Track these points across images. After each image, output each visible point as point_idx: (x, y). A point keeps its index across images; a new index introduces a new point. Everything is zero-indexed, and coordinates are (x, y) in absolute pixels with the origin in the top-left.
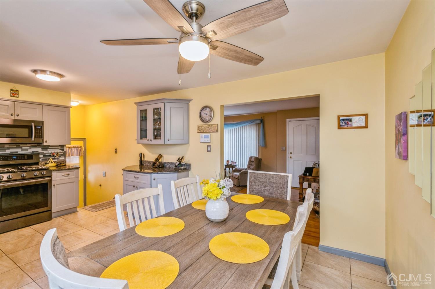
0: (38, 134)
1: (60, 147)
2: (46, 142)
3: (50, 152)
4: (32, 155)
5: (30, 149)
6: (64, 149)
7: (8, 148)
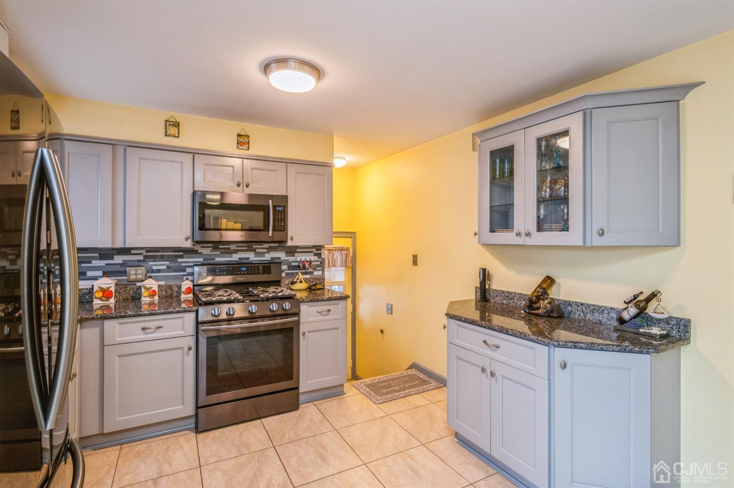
0: (278, 222)
1: (314, 250)
2: (292, 239)
3: (298, 259)
4: (270, 266)
7: (235, 250)
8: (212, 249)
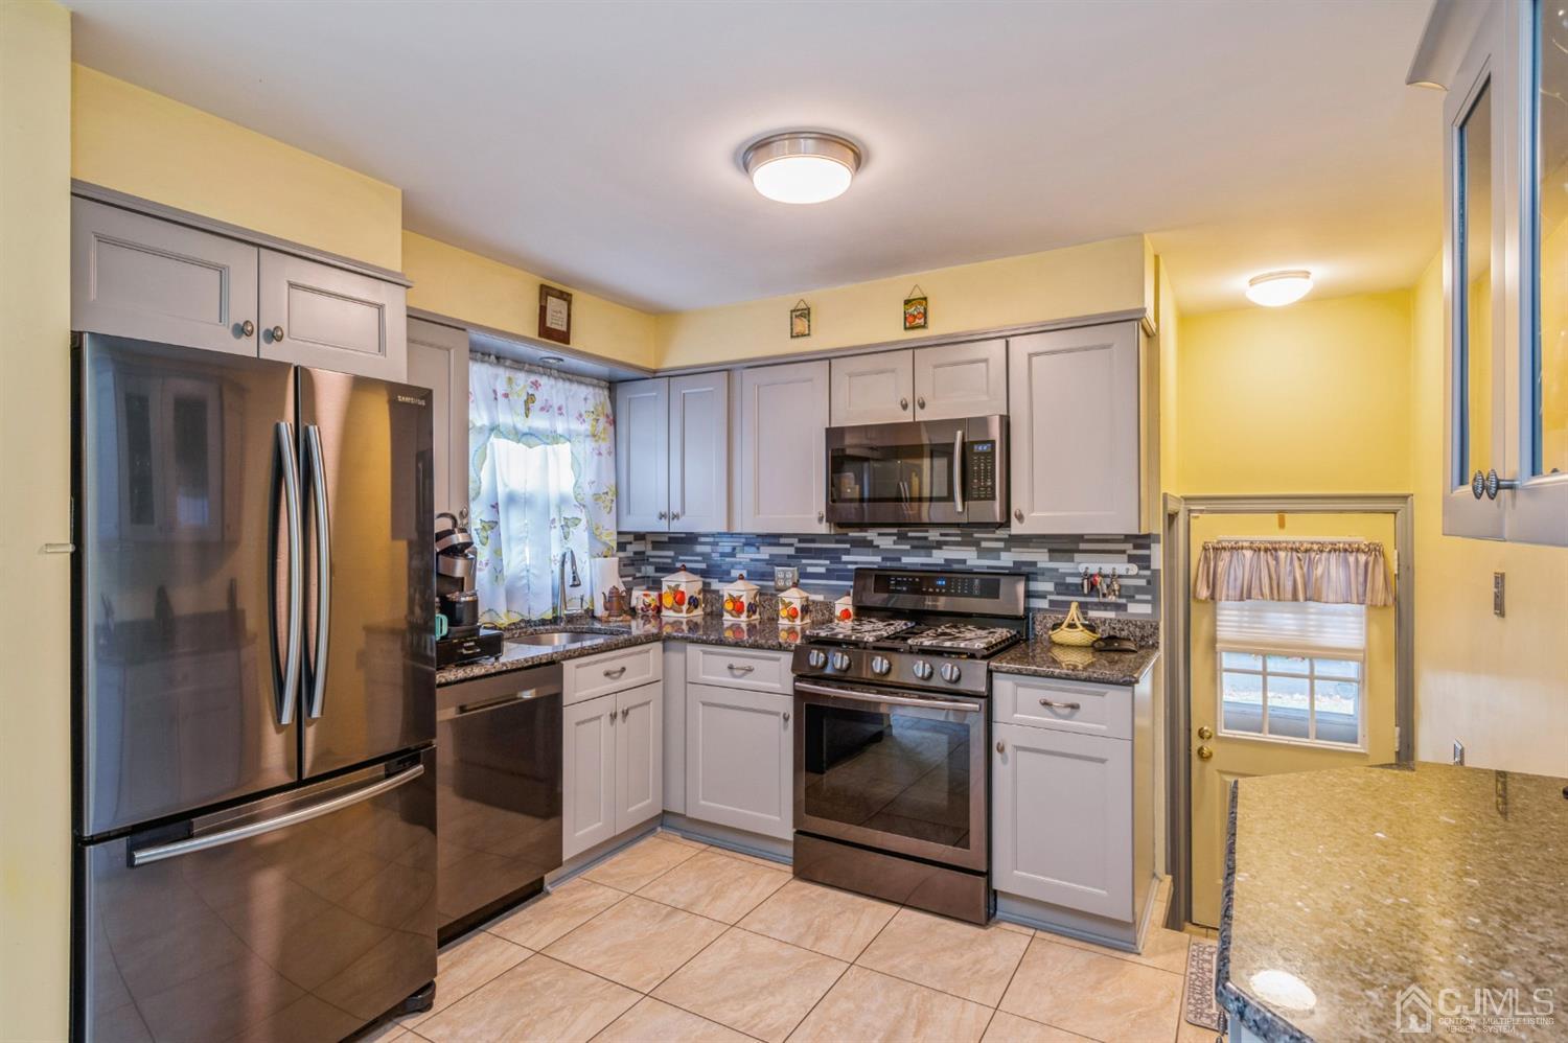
0: (979, 480)
1: (1128, 547)
2: (1020, 518)
3: (1082, 568)
5: (1007, 549)
6: (1147, 558)
7: (937, 542)
8: (895, 538)
